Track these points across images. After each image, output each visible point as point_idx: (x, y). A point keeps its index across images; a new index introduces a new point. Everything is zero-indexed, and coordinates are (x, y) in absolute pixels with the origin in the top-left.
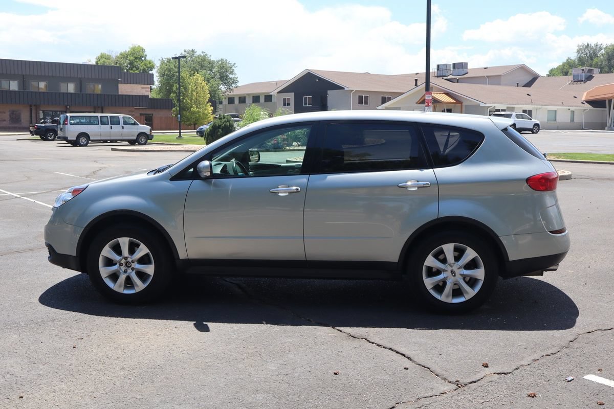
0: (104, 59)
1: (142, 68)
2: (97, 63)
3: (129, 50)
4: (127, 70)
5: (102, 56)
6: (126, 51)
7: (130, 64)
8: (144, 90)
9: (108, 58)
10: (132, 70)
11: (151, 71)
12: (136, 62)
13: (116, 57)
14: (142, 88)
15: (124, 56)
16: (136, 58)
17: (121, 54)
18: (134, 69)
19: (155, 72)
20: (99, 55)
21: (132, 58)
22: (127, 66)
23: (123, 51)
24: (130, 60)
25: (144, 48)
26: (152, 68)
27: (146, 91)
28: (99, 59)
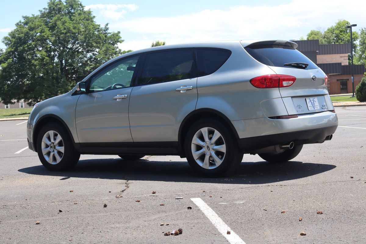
0: (313, 36)
1: (347, 39)
2: (308, 39)
3: (335, 25)
4: (334, 43)
5: (312, 33)
6: (332, 26)
7: (336, 37)
8: (343, 58)
9: (317, 34)
10: (337, 42)
11: (355, 41)
12: (341, 35)
13: (325, 32)
14: (341, 57)
15: (331, 31)
16: (341, 31)
17: (328, 30)
18: (340, 41)
19: (357, 42)
20: (309, 32)
21: (337, 32)
22: (334, 39)
23: (330, 27)
24: (336, 34)
25: (349, 22)
26: (356, 38)
27: (345, 59)
28: (309, 36)
